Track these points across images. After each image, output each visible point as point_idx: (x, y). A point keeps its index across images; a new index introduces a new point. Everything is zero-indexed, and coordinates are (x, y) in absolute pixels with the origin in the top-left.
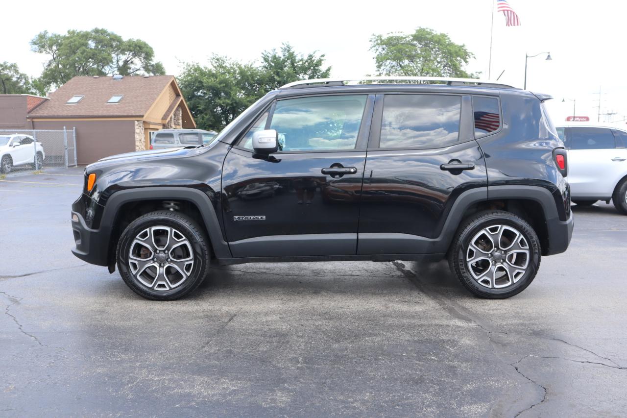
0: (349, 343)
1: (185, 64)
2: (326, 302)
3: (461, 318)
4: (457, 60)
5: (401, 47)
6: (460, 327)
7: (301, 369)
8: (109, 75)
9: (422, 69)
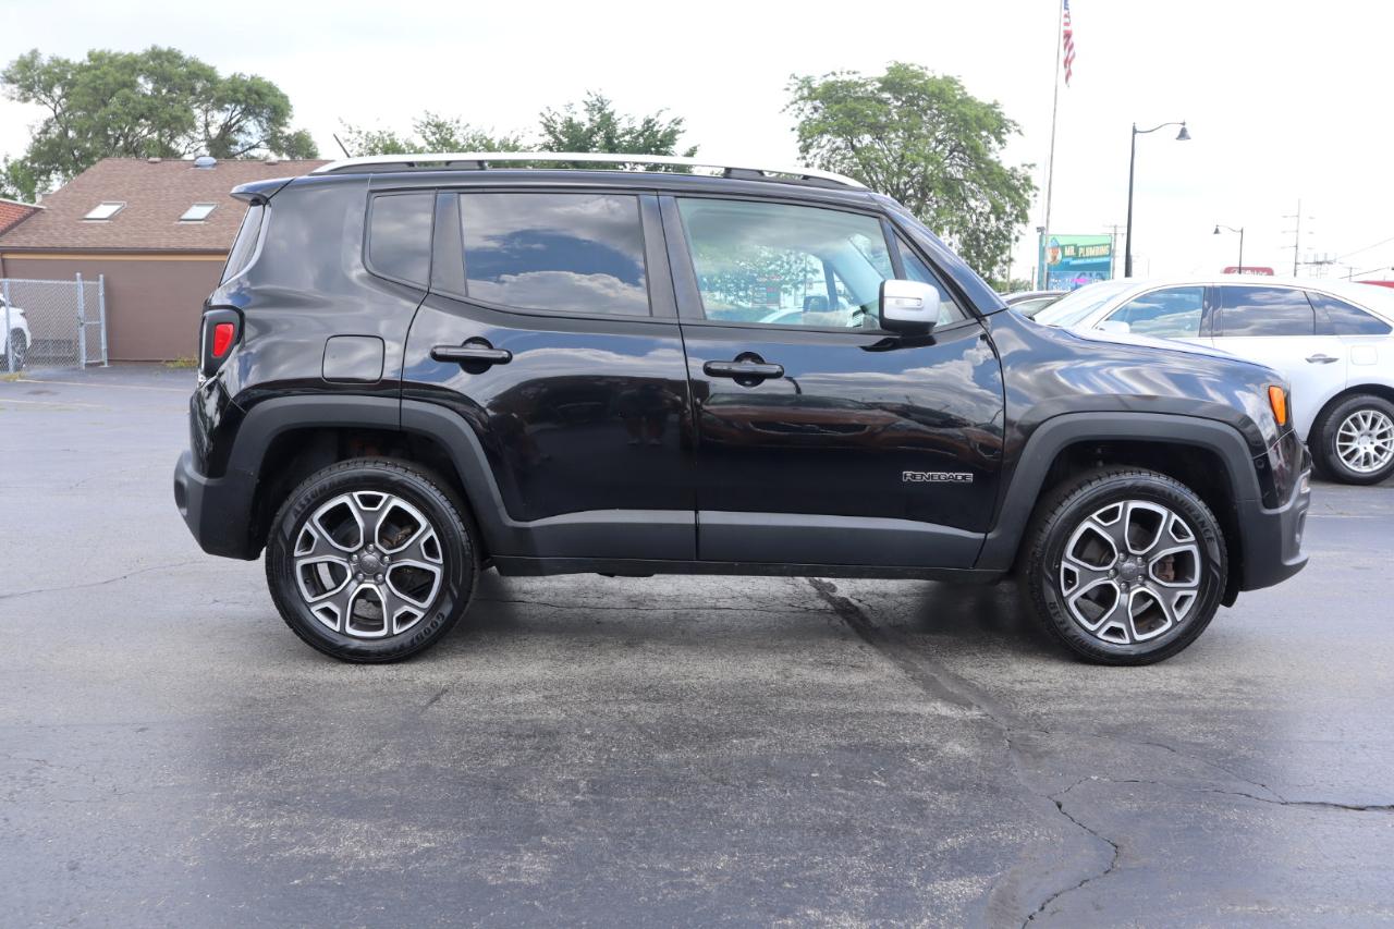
0: (694, 752)
1: (363, 135)
2: (651, 665)
3: (948, 698)
4: (981, 138)
5: (854, 105)
6: (946, 718)
7: (582, 804)
8: (186, 157)
9: (903, 156)
